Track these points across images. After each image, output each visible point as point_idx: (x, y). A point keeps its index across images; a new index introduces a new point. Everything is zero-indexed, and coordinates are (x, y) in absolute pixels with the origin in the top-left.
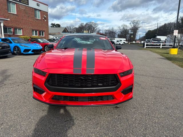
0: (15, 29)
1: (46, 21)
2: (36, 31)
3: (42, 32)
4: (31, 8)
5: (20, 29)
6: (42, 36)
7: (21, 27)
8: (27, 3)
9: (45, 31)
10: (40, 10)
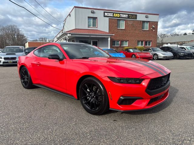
0: (122, 42)
1: (154, 31)
2: (142, 42)
3: (149, 43)
4: (139, 22)
5: (126, 41)
6: (148, 46)
7: (128, 39)
8: (135, 17)
9: (153, 41)
10: (149, 22)
